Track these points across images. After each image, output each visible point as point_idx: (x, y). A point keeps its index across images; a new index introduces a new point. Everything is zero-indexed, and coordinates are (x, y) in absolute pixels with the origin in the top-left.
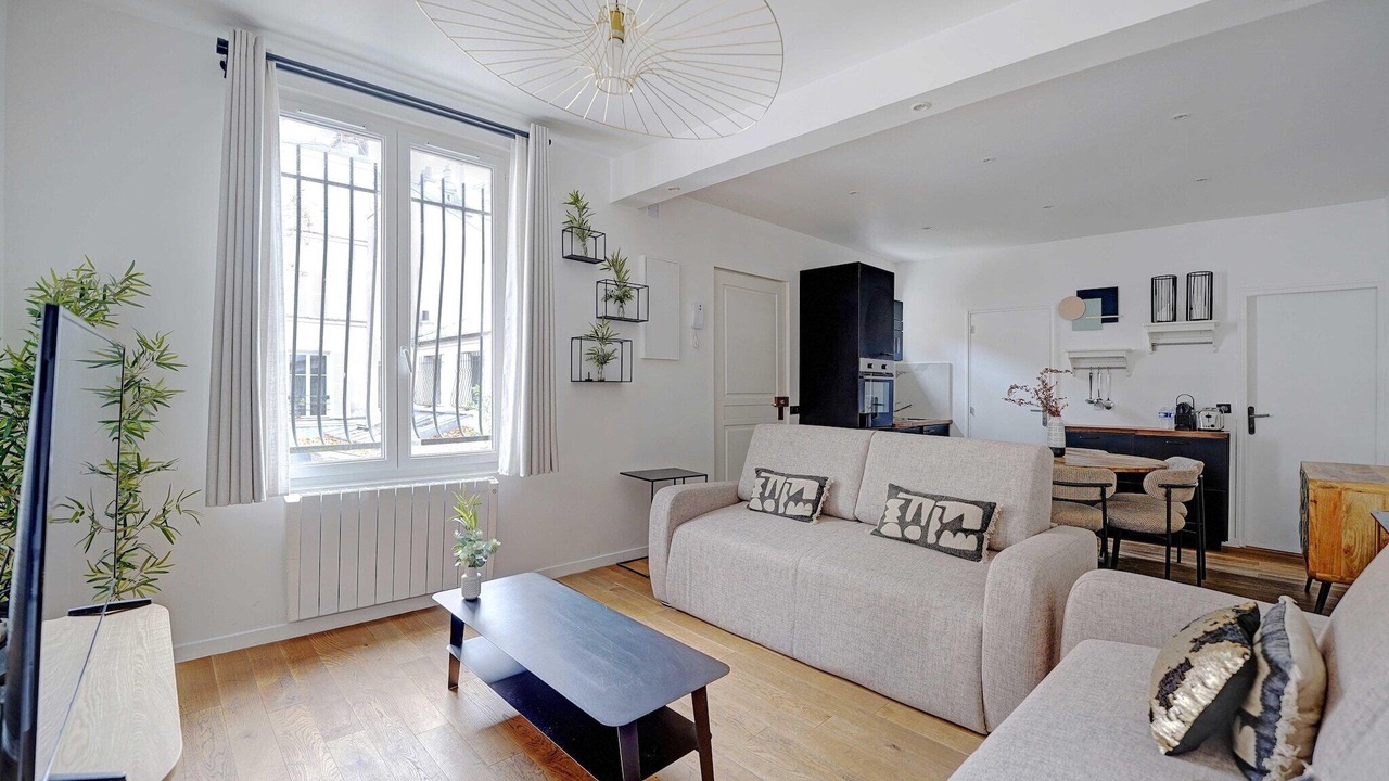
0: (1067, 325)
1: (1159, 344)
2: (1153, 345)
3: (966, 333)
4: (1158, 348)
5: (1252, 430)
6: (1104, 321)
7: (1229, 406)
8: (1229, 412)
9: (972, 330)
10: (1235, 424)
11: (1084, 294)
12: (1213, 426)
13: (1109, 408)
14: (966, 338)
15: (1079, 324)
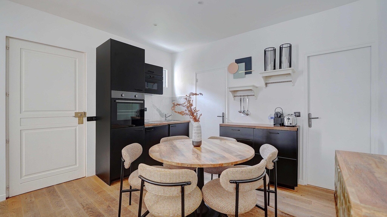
0: (231, 76)
1: (268, 83)
2: (266, 84)
3: (195, 82)
4: (269, 85)
5: (310, 126)
6: (246, 73)
7: (299, 113)
8: (299, 116)
9: (197, 81)
10: (302, 123)
11: (238, 61)
12: (291, 124)
13: (247, 115)
14: (195, 84)
15: (236, 76)
